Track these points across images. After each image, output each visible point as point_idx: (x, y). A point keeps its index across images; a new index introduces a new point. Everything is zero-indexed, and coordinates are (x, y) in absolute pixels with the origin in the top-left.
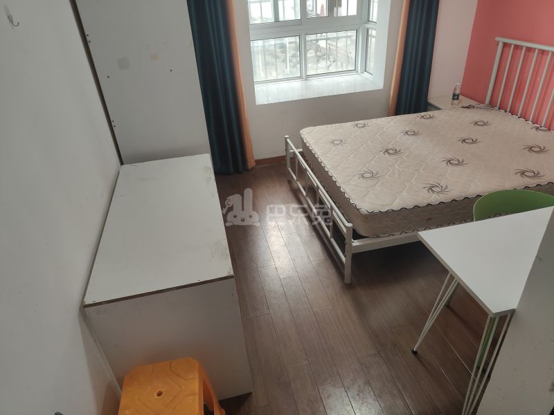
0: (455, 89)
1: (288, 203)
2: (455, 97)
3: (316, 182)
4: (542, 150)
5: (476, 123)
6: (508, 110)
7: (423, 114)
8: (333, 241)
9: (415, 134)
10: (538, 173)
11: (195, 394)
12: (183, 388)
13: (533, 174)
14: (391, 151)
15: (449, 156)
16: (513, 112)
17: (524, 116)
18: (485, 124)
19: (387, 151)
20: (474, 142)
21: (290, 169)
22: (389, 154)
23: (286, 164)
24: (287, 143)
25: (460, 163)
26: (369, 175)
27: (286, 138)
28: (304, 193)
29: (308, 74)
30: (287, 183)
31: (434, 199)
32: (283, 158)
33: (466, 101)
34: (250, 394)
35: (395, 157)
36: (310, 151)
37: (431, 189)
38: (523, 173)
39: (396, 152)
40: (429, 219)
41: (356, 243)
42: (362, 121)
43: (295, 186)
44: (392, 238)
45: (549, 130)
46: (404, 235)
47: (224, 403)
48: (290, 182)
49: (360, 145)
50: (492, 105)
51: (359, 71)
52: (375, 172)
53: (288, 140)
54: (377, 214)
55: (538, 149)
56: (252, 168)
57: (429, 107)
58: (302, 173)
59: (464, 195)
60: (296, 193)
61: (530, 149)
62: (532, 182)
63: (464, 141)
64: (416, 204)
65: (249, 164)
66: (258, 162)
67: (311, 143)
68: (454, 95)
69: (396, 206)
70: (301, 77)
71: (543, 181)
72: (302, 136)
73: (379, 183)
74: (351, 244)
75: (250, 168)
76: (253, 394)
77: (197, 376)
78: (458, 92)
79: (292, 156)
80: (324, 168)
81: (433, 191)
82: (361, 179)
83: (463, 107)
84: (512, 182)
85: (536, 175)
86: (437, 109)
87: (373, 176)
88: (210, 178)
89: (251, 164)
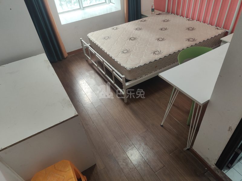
0: (152, 6)
1: (89, 71)
2: (153, 10)
3: (101, 59)
4: (193, 29)
5: (164, 21)
6: (175, 14)
7: (141, 20)
8: (115, 85)
9: (140, 29)
10: (194, 39)
11: (72, 178)
12: (65, 176)
13: (192, 40)
14: (132, 39)
15: (158, 37)
16: (177, 14)
17: (182, 15)
18: (168, 21)
19: (130, 39)
20: (166, 29)
21: (86, 54)
22: (132, 40)
23: (83, 52)
24: (82, 42)
25: (163, 40)
26: (126, 51)
27: (81, 40)
28: (96, 65)
29: (84, 7)
30: (86, 61)
31: (157, 57)
32: (81, 50)
33: (157, 12)
34: (95, 164)
35: (135, 41)
36: (95, 44)
37: (154, 53)
38: (189, 40)
39: (135, 39)
40: (156, 67)
41: (127, 84)
42: (115, 27)
43: (90, 62)
44: (142, 78)
45: (193, 20)
46: (147, 76)
47: (84, 173)
48: (87, 61)
49: (118, 38)
50: (168, 12)
51: (108, 3)
52: (128, 50)
53: (82, 40)
54: (134, 69)
55: (191, 29)
56: (67, 57)
57: (142, 16)
58: (93, 55)
59: (169, 53)
60: (91, 65)
61: (188, 29)
62: (193, 43)
63: (161, 29)
64: (150, 61)
65: (65, 55)
66: (69, 53)
67: (94, 40)
68: (152, 9)
69: (142, 63)
70: (80, 8)
71: (197, 42)
72: (89, 38)
73: (131, 55)
74: (125, 85)
75: (65, 57)
76: (97, 164)
77: (70, 168)
78: (153, 8)
79: (86, 48)
80: (104, 51)
81: (156, 54)
82: (123, 54)
83: (157, 15)
84: (185, 45)
85: (194, 40)
86: (146, 16)
87: (128, 52)
88: (49, 66)
89: (66, 55)
